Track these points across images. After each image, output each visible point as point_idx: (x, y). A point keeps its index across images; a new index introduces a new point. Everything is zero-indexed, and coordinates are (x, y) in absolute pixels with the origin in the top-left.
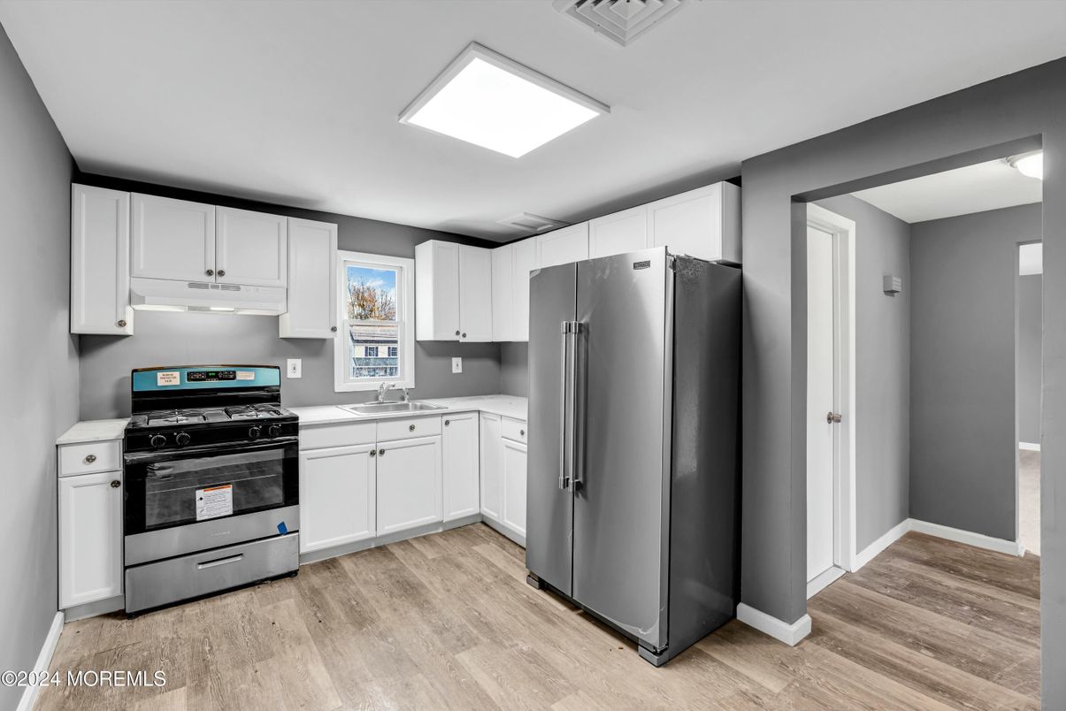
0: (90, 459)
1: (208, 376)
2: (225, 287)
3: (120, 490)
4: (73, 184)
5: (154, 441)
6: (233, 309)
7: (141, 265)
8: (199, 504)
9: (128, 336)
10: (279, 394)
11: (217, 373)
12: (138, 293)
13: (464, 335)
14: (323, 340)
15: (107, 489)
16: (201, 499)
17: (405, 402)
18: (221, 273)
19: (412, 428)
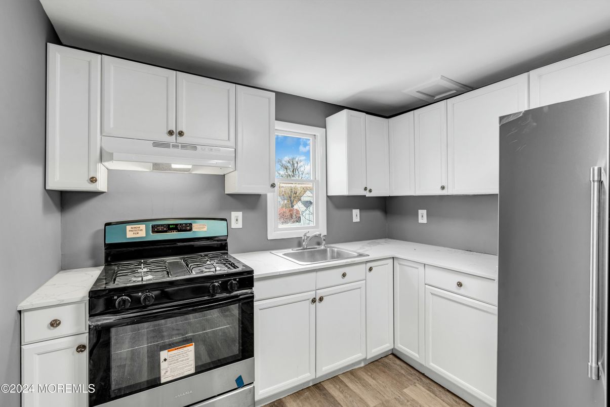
0: (55, 324)
1: (169, 228)
2: (184, 146)
3: (85, 354)
4: (48, 43)
5: (119, 302)
6: (190, 167)
7: (111, 124)
8: (163, 365)
9: (102, 193)
10: (227, 243)
11: (176, 225)
12: (107, 150)
13: (370, 191)
14: (258, 196)
15: (73, 354)
16: (165, 360)
17: (322, 247)
18: (181, 134)
19: (344, 275)
